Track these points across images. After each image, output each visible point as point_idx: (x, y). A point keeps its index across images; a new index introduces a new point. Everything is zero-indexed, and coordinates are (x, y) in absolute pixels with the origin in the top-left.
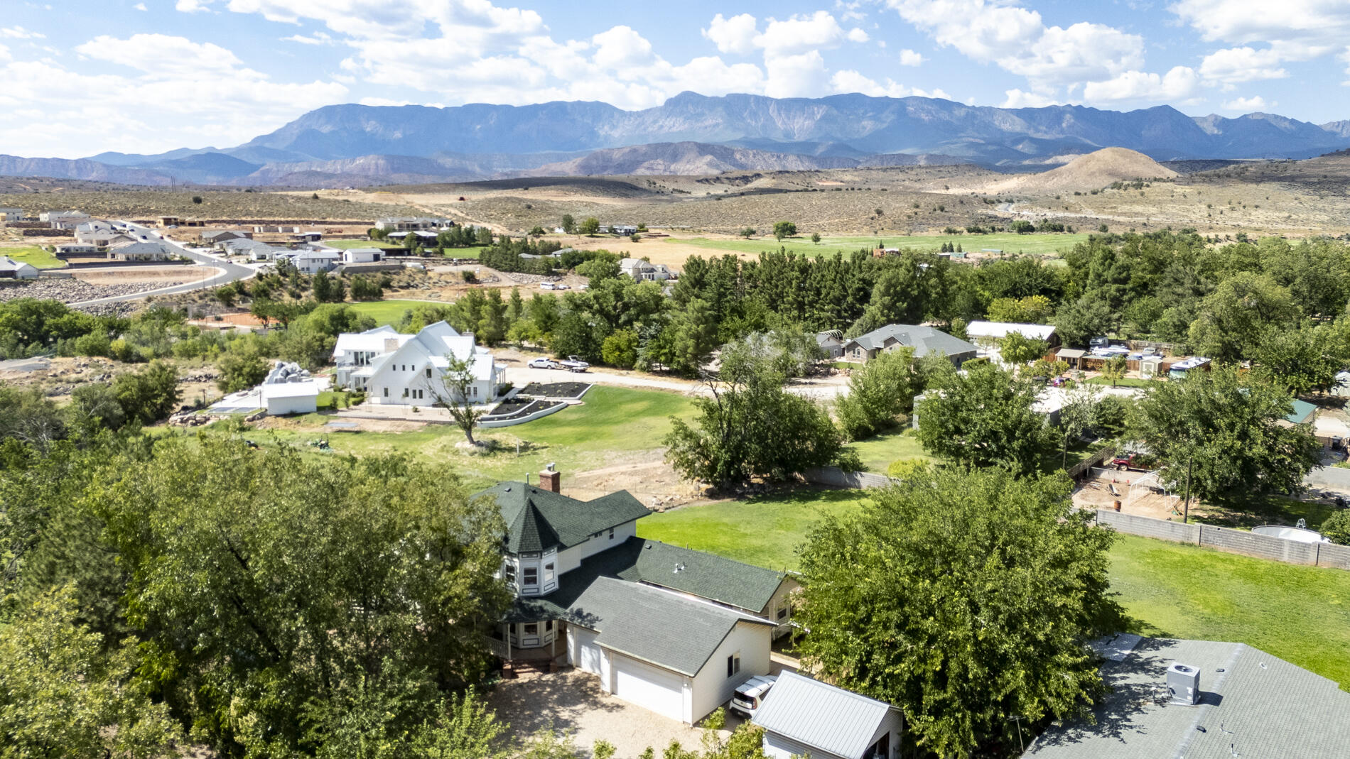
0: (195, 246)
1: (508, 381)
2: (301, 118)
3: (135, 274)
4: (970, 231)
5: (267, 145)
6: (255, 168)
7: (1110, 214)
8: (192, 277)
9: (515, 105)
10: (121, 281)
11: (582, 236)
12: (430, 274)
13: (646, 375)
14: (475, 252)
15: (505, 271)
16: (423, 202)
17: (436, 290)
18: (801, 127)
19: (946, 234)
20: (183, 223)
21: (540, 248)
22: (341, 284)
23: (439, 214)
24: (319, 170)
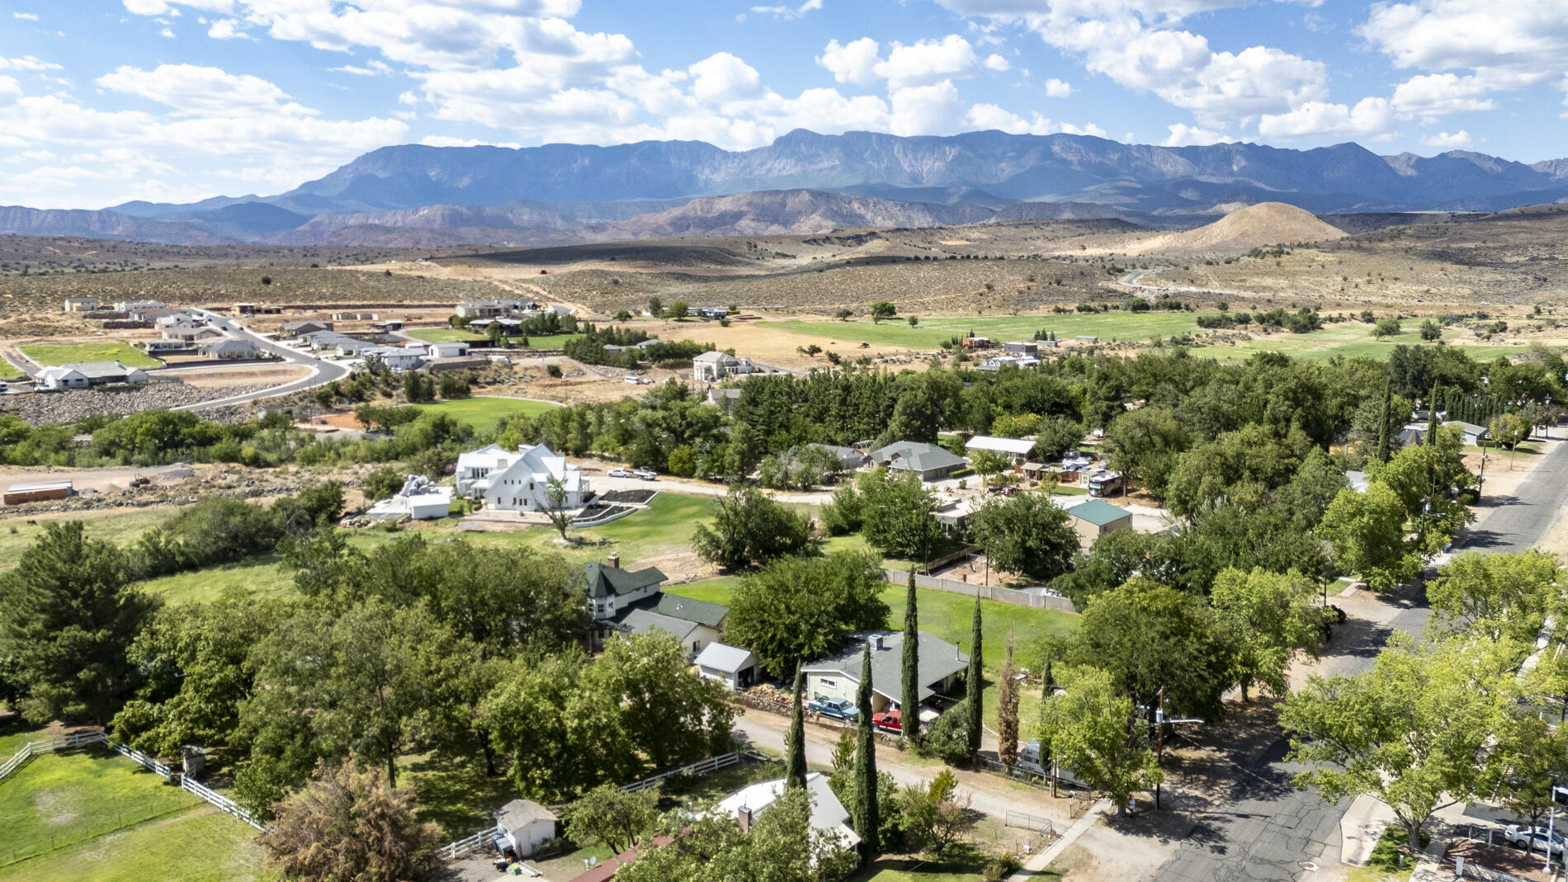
0: (277, 338)
1: (591, 490)
2: (356, 161)
3: (233, 375)
4: (1080, 309)
5: (317, 193)
6: (305, 219)
7: (1238, 288)
8: (287, 377)
9: (602, 146)
10: (224, 383)
11: (670, 319)
12: (516, 369)
13: (703, 483)
14: (559, 342)
15: (590, 363)
16: (501, 277)
17: (522, 386)
18: (931, 169)
19: (1053, 314)
20: (259, 311)
21: (625, 338)
22: (431, 383)
23: (520, 292)
24: (377, 222)
